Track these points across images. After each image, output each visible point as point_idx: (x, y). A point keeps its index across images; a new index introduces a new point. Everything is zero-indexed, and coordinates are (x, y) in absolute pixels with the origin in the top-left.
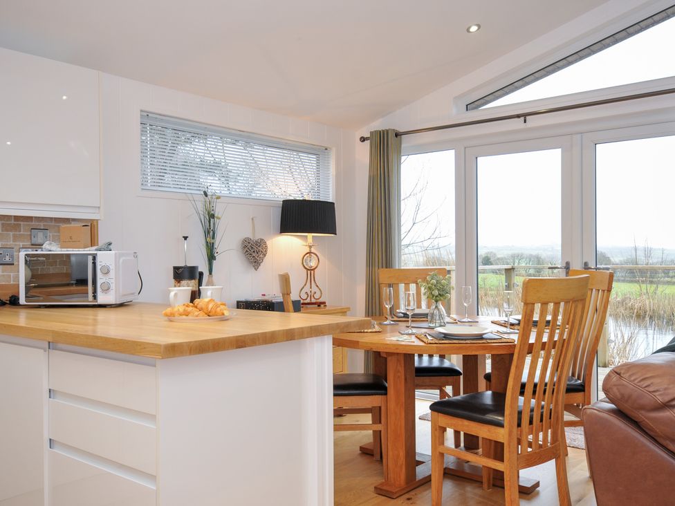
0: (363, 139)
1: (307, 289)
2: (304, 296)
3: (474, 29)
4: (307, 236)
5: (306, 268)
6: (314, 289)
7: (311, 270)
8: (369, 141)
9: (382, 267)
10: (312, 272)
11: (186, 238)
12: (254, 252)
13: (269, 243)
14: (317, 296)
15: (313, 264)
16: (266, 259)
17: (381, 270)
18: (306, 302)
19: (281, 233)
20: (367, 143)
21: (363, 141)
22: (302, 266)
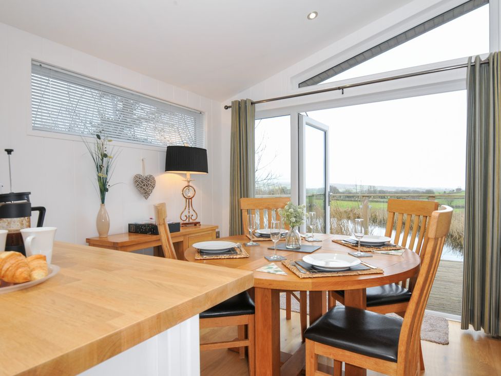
0: (227, 108)
1: (186, 213)
2: (184, 218)
3: (313, 16)
4: (186, 174)
5: (185, 197)
6: (192, 212)
7: (189, 200)
8: (231, 109)
9: (244, 197)
10: (190, 200)
11: (9, 152)
12: (144, 185)
13: (157, 179)
14: (194, 218)
15: (190, 194)
16: (154, 191)
17: (243, 199)
18: (185, 222)
19: (166, 171)
20: (230, 110)
21: (227, 109)
22: (182, 195)
